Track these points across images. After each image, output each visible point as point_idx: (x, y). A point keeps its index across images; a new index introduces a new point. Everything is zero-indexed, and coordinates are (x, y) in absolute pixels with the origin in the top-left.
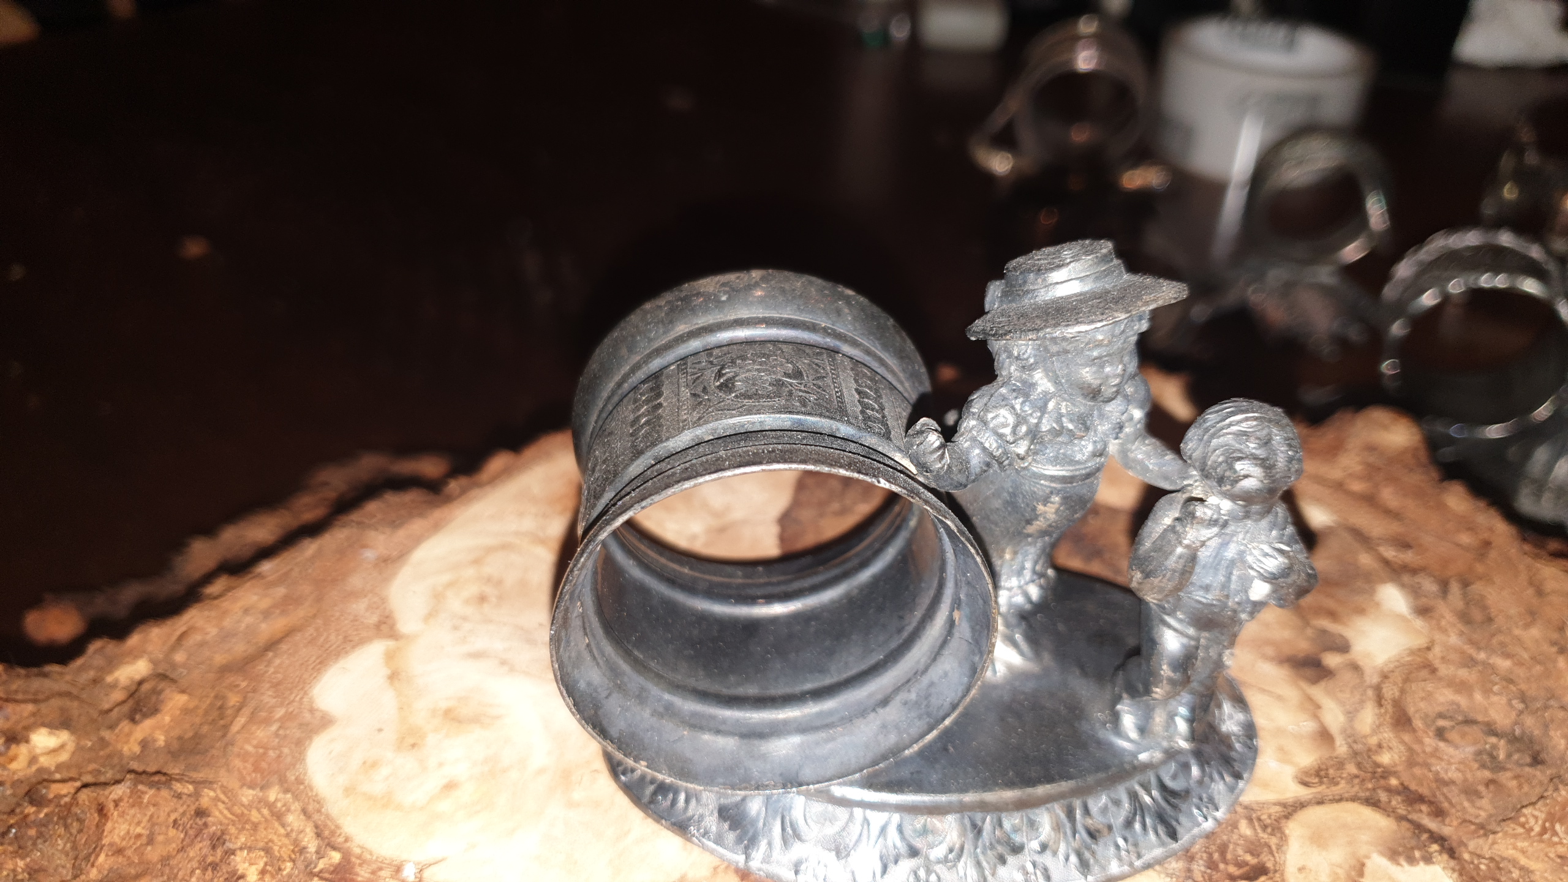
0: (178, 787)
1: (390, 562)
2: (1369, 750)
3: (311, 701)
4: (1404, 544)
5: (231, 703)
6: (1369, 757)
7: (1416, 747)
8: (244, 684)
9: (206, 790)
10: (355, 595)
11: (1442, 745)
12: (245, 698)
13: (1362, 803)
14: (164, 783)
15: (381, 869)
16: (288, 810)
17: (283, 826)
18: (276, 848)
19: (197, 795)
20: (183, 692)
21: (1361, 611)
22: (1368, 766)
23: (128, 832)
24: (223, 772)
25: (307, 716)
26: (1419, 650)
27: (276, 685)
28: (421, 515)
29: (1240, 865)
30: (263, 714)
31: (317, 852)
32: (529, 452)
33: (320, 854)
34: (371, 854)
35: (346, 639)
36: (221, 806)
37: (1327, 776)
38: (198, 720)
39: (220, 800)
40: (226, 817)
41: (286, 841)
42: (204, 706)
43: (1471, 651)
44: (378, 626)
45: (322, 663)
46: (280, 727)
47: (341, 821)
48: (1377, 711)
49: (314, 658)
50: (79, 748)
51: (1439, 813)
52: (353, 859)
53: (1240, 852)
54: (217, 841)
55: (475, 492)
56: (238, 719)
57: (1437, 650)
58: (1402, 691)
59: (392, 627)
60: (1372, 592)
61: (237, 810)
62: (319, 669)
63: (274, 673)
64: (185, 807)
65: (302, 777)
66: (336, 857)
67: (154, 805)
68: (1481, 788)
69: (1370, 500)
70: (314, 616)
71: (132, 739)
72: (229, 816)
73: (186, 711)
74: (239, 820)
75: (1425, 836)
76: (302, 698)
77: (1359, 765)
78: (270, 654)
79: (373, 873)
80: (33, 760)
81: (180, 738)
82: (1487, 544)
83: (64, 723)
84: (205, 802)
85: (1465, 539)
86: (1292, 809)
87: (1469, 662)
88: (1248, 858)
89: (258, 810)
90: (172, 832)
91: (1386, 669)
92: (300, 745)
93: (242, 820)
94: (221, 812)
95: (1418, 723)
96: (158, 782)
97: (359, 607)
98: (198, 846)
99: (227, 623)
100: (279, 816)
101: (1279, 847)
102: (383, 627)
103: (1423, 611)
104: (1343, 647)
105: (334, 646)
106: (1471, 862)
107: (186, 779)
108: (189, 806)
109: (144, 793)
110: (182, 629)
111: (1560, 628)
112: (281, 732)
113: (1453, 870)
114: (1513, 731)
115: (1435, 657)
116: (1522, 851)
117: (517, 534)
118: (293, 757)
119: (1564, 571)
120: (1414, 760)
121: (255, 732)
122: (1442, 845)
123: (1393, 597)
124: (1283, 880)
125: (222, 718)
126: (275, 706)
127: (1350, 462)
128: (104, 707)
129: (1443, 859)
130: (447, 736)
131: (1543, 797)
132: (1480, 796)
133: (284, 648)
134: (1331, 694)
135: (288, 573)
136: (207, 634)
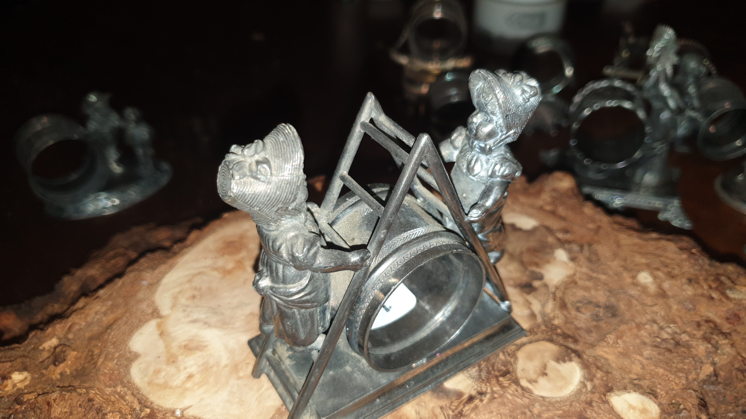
0: (79, 391)
1: (154, 285)
2: (550, 319)
3: (129, 349)
4: (566, 231)
5: (96, 353)
6: (550, 322)
7: (568, 315)
8: (100, 344)
9: (91, 391)
10: (140, 301)
11: (578, 314)
12: (101, 351)
13: (546, 341)
14: (73, 390)
15: (166, 413)
16: (126, 394)
17: (125, 401)
18: (123, 410)
19: (88, 393)
20: (74, 350)
21: (548, 262)
22: (549, 325)
23: (61, 411)
24: (97, 382)
25: (128, 354)
26: (571, 275)
27: (114, 344)
28: (164, 263)
29: (499, 371)
30: (110, 356)
31: (140, 410)
32: (206, 230)
33: (141, 410)
34: (162, 408)
35: (140, 321)
36: (98, 396)
37: (533, 331)
38: (82, 362)
39: (97, 394)
40: (101, 400)
41: (127, 407)
42: (84, 356)
43: (591, 273)
44: (152, 313)
45: (131, 333)
46: (118, 361)
47: (148, 396)
48: (553, 302)
49: (128, 330)
50: (33, 379)
51: (576, 341)
52: (155, 411)
53: (499, 365)
54: (99, 410)
55: (185, 250)
56: (100, 360)
57: (578, 275)
58: (564, 293)
59: (158, 313)
60: (553, 253)
61: (105, 397)
62: (130, 335)
63: (113, 338)
64: (83, 399)
65: (130, 380)
66: (148, 411)
67: (70, 400)
68: (592, 329)
69: (553, 213)
70: (125, 312)
71: (56, 373)
72: (102, 400)
73: (77, 358)
74: (107, 401)
75: (569, 351)
76: (125, 348)
77: (546, 326)
78: (109, 331)
79: (164, 415)
80: (14, 385)
81: (76, 370)
82: (599, 227)
83: (25, 369)
84: (91, 396)
85: (591, 226)
86: (520, 346)
87: (590, 278)
88: (503, 368)
89: (114, 396)
90: (79, 409)
91: (557, 285)
92: (127, 367)
93: (108, 401)
94: (99, 399)
95: (569, 306)
96: (71, 390)
97: (143, 306)
98: (91, 414)
99: (89, 319)
100: (122, 397)
101: (515, 362)
102: (155, 314)
103: (573, 259)
104: (540, 277)
105: (135, 324)
106: (586, 359)
107: (82, 387)
108: (85, 398)
109: (65, 395)
110: (70, 324)
111: (625, 260)
112: (118, 363)
113: (579, 363)
114: (606, 304)
115: (577, 278)
116: (606, 352)
117: (205, 267)
118: (125, 372)
119: (629, 235)
120: (567, 321)
121: (107, 364)
122: (576, 353)
123: (561, 255)
124: (516, 375)
125: (93, 360)
126: (115, 352)
127: (546, 197)
128: (41, 360)
129: (576, 359)
130: (187, 356)
131: (615, 329)
132: (592, 332)
133: (115, 327)
134: (536, 298)
135: (111, 295)
136: (81, 325)
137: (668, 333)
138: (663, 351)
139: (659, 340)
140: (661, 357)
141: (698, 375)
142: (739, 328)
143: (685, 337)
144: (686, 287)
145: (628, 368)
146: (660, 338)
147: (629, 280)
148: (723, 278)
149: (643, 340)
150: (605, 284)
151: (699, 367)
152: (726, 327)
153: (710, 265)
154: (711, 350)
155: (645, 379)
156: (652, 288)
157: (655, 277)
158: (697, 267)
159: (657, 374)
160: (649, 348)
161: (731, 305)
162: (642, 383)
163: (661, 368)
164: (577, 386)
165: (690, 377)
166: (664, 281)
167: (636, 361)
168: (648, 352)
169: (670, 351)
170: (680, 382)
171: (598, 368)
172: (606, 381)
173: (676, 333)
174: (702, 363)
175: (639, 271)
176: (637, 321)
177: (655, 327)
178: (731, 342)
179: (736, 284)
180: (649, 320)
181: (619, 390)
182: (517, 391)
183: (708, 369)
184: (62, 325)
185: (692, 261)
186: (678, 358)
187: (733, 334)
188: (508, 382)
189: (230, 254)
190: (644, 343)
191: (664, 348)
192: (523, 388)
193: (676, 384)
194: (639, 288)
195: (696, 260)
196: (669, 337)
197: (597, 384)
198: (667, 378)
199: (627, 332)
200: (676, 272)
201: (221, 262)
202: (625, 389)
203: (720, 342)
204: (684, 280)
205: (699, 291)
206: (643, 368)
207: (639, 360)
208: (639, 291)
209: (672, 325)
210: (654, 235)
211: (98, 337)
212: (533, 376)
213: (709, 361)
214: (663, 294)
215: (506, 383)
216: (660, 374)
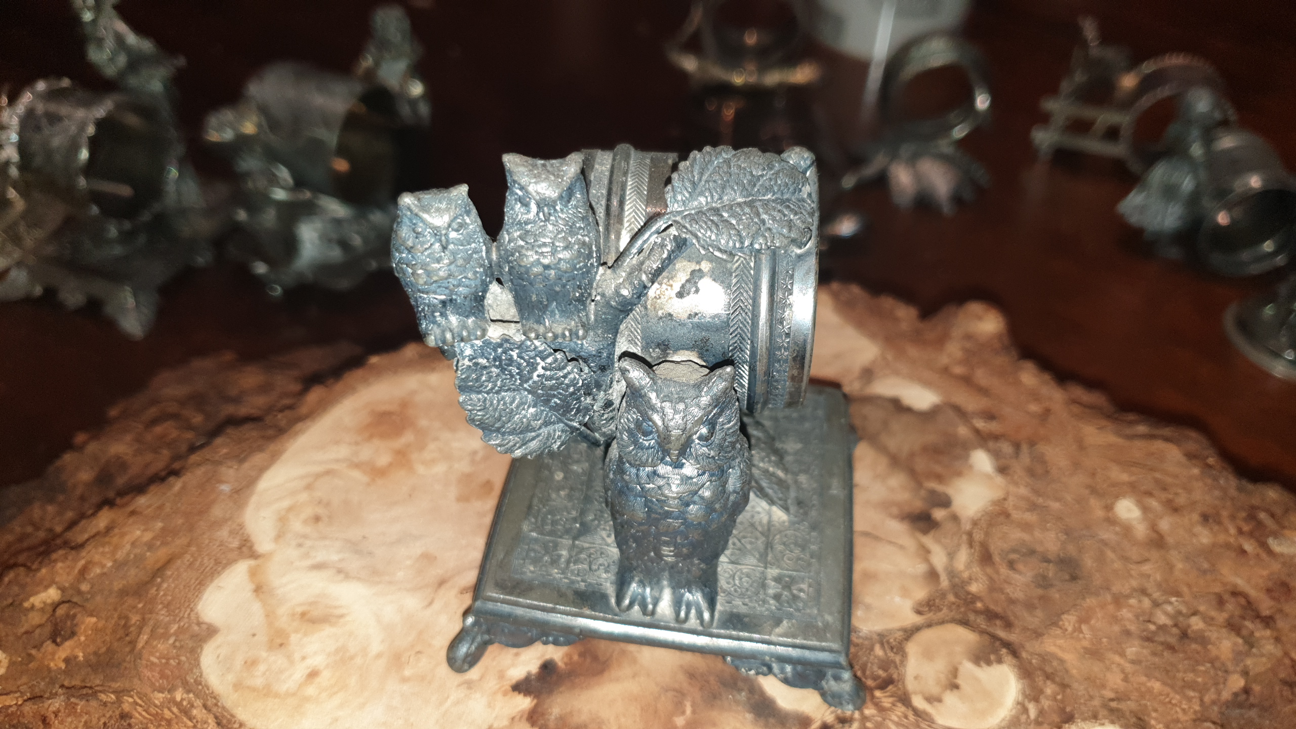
0: (103, 697)
1: (242, 493)
2: (963, 582)
3: (197, 617)
4: (990, 416)
5: (133, 622)
6: (963, 588)
7: (995, 576)
8: (140, 606)
9: (125, 698)
10: (217, 524)
11: (1011, 573)
12: (144, 619)
13: (957, 624)
14: (91, 695)
16: (192, 706)
17: (190, 719)
19: (119, 701)
20: (91, 615)
21: (959, 474)
22: (962, 594)
24: (136, 682)
25: (196, 628)
26: (999, 501)
27: (167, 606)
28: (260, 449)
29: (875, 678)
30: (161, 631)
32: (339, 386)
35: (217, 562)
36: (139, 709)
37: (934, 605)
38: (107, 638)
39: (137, 704)
40: (144, 717)
42: (111, 626)
43: (1034, 498)
44: (240, 548)
45: (201, 585)
46: (176, 640)
47: (234, 711)
48: (969, 551)
49: (193, 581)
50: (12, 664)
51: (1008, 625)
53: (875, 668)
55: (299, 426)
56: (141, 636)
57: (1011, 500)
58: (987, 534)
59: (251, 548)
60: (967, 457)
61: (152, 710)
62: (199, 589)
63: (164, 595)
64: (110, 713)
65: (199, 679)
67: (86, 714)
68: (1036, 601)
69: (967, 381)
70: (189, 545)
71: (57, 657)
72: (147, 716)
73: (96, 630)
74: (156, 719)
75: (997, 643)
76: (189, 614)
77: (956, 595)
78: (159, 580)
81: (95, 653)
82: (1048, 411)
84: (126, 707)
85: (1034, 408)
86: (910, 633)
87: (1033, 507)
88: (881, 673)
89: (169, 709)
91: (976, 518)
92: (194, 653)
93: (158, 718)
94: (140, 714)
95: (997, 558)
96: (87, 694)
97: (223, 533)
99: (119, 555)
100: (186, 712)
101: (902, 662)
102: (244, 549)
103: (1002, 470)
104: (945, 502)
105: (208, 568)
106: (1027, 659)
107: (107, 689)
108: (114, 712)
109: (77, 704)
110: (83, 562)
111: (1093, 475)
112: (177, 644)
113: (1014, 666)
114: (1059, 555)
115: (1010, 505)
116: (1060, 647)
117: (337, 461)
118: (190, 663)
119: (1098, 429)
120: (993, 587)
121: (157, 645)
122: (1008, 649)
123: (982, 460)
124: (904, 687)
125: (127, 635)
126: (169, 623)
127: (953, 350)
128: (26, 627)
129: (1009, 659)
130: (306, 634)
131: (1075, 605)
132: (1036, 608)
133: (169, 573)
134: (938, 541)
135: (161, 507)
136: (103, 566)
137: (1166, 614)
138: (1160, 648)
139: (1152, 627)
140: (1156, 660)
141: (1219, 693)
142: (1288, 608)
143: (1196, 623)
144: (1198, 529)
145: (1099, 679)
146: (1154, 623)
147: (1100, 513)
148: (1262, 516)
149: (1125, 626)
150: (1060, 519)
151: (1222, 680)
152: (1266, 606)
153: (1240, 489)
154: (1241, 648)
155: (1129, 699)
156: (1141, 530)
157: (1145, 509)
158: (1217, 493)
159: (1150, 690)
160: (1136, 642)
161: (1276, 566)
162: (1123, 706)
163: (1158, 680)
164: (1011, 710)
165: (1207, 699)
166: (1161, 518)
167: (1114, 666)
168: (1134, 649)
169: (1171, 648)
170: (1190, 708)
171: (1048, 677)
172: (1062, 701)
173: (1180, 613)
174: (1226, 671)
175: (1117, 497)
176: (1115, 589)
177: (1147, 603)
178: (1275, 634)
179: (1284, 527)
180: (1134, 590)
181: (1084, 720)
182: (906, 717)
183: (1237, 682)
184: (68, 563)
185: (1209, 481)
186: (1186, 662)
187: (1277, 616)
188: (891, 700)
189: (383, 436)
190: (1127, 633)
191: (1162, 643)
192: (917, 712)
193: (1184, 710)
194: (1117, 529)
195: (1215, 479)
196: (1169, 622)
197: (1046, 707)
198: (1167, 700)
199: (1097, 610)
200: (1181, 500)
201: (366, 452)
202: (1095, 717)
203: (1257, 634)
204: (1195, 517)
205: (1222, 538)
206: (1126, 679)
207: (1119, 665)
208: (1117, 533)
209: (1173, 599)
210: (1142, 429)
211: (139, 590)
212: (935, 690)
213: (1238, 669)
214: (1158, 542)
215: (887, 702)
216: (1155, 691)
